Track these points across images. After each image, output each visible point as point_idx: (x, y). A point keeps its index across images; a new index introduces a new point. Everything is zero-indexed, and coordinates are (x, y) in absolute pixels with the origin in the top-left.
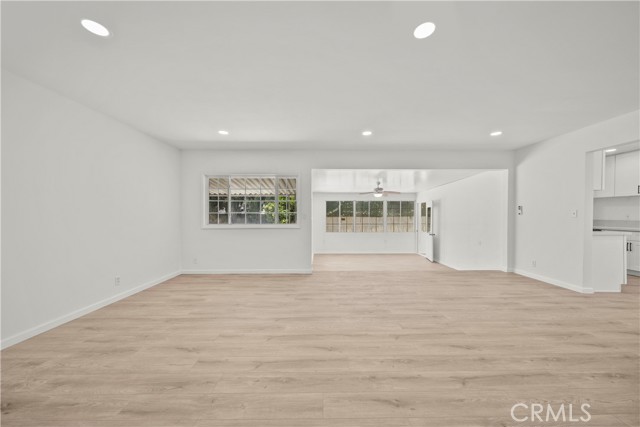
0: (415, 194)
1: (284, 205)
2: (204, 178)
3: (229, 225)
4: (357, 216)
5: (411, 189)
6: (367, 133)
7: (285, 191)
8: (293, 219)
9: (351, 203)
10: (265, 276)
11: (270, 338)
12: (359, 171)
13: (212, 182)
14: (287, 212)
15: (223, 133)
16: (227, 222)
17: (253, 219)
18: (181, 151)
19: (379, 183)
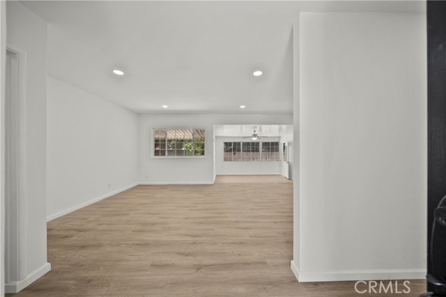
0: (279, 137)
1: (198, 144)
2: (152, 130)
3: (166, 157)
4: (243, 151)
5: (276, 134)
6: (243, 107)
7: (197, 136)
8: (203, 153)
9: (239, 143)
10: (187, 185)
11: (191, 210)
12: (244, 126)
13: (156, 132)
14: (199, 149)
15: (165, 107)
16: (164, 155)
17: (180, 153)
18: (139, 114)
19: (255, 131)
